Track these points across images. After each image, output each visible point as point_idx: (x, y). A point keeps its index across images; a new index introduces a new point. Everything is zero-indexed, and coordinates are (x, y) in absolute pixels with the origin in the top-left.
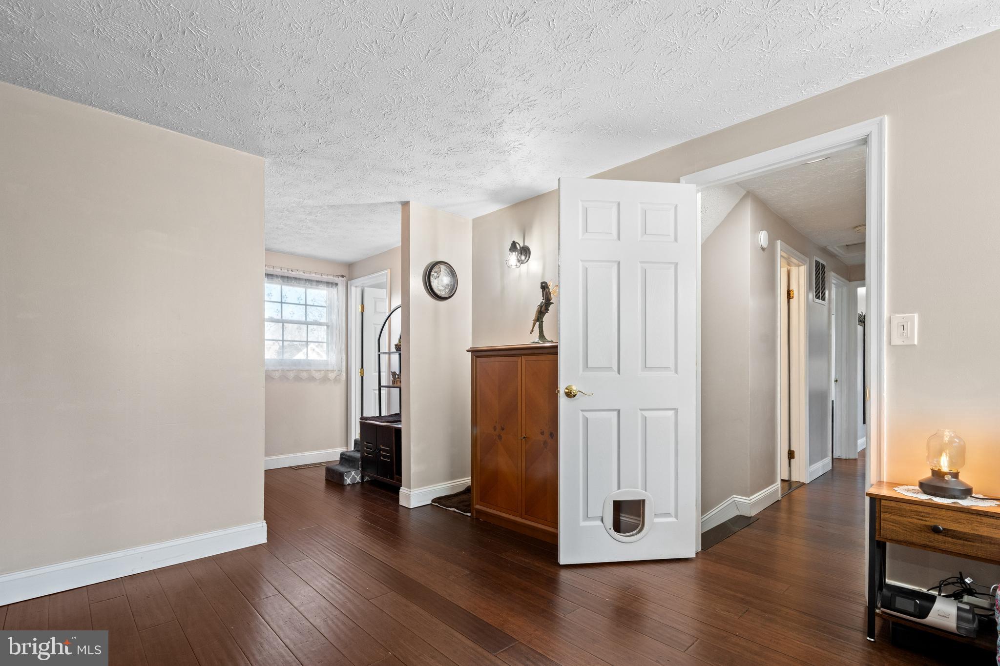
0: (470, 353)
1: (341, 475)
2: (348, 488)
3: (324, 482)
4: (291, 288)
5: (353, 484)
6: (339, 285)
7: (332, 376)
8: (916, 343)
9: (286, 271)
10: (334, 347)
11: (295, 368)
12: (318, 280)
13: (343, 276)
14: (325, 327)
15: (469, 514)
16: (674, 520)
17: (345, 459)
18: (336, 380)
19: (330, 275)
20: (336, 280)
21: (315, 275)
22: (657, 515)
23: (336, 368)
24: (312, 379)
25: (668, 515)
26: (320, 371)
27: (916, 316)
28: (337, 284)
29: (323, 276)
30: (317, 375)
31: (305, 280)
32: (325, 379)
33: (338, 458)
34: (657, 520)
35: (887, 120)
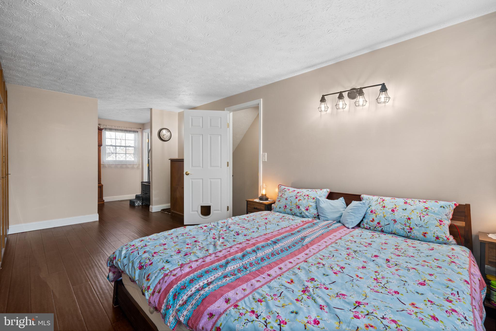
0: (170, 160)
1: (134, 202)
2: (137, 207)
3: (129, 205)
4: (119, 133)
5: (139, 206)
6: (139, 132)
7: (135, 166)
8: (266, 161)
9: (117, 127)
10: (137, 156)
11: (121, 164)
12: (130, 130)
13: (140, 129)
14: (134, 148)
15: (170, 214)
16: (220, 212)
17: (137, 197)
18: (138, 168)
19: (135, 128)
20: (137, 130)
21: (128, 128)
22: (215, 210)
23: (137, 164)
24: (127, 168)
25: (218, 210)
26: (131, 164)
27: (266, 153)
28: (138, 132)
29: (132, 129)
30: (130, 166)
31: (125, 130)
32: (133, 168)
33: (135, 198)
34: (215, 212)
35: (261, 99)
